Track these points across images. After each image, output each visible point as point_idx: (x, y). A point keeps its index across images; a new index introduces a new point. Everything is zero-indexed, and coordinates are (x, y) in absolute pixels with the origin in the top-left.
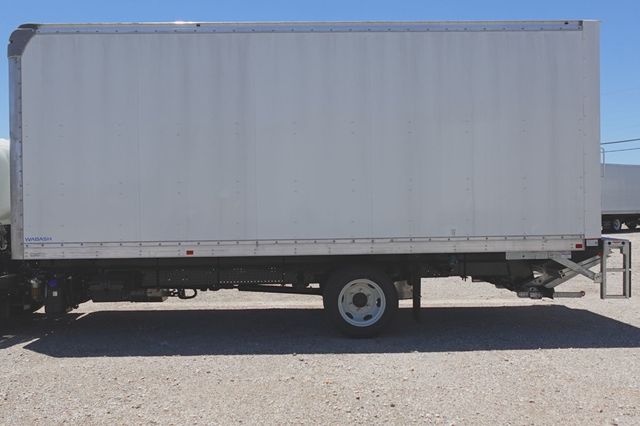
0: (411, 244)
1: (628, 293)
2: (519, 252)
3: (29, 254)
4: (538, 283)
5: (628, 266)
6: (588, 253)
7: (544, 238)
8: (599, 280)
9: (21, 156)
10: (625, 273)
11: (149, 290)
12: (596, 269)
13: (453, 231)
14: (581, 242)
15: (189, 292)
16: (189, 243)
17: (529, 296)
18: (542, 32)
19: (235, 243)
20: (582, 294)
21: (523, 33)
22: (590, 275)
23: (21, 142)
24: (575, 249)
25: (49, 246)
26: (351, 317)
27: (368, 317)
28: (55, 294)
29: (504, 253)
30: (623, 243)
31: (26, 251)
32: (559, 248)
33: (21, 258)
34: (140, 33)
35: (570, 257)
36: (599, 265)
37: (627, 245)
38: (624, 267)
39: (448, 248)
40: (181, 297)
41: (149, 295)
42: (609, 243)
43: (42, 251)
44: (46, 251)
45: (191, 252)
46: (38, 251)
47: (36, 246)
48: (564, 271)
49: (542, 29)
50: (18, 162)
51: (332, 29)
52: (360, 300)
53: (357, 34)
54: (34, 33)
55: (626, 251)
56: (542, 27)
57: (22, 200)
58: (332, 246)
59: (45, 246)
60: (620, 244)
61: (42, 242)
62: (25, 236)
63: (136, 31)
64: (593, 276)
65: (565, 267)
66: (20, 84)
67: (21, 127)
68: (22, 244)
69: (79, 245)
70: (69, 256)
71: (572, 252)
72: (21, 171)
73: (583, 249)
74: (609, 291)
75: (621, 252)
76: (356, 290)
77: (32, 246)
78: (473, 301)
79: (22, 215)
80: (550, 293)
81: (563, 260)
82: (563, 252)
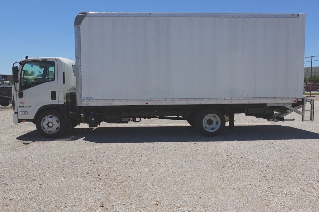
0: (231, 100)
1: (312, 119)
2: (272, 103)
3: (84, 104)
4: (276, 116)
5: (313, 109)
6: (298, 104)
7: (282, 98)
8: (302, 114)
9: (81, 65)
10: (311, 112)
11: (123, 119)
12: (300, 110)
13: (248, 95)
14: (296, 100)
15: (138, 119)
16: (147, 100)
17: (273, 121)
18: (284, 18)
19: (165, 100)
20: (293, 120)
21: (277, 19)
22: (299, 112)
23: (81, 60)
24: (293, 102)
25: (91, 101)
26: (207, 128)
27: (213, 129)
28: (93, 119)
29: (267, 104)
30: (311, 100)
31: (83, 103)
32: (287, 102)
33: (81, 106)
34: (127, 17)
35: (291, 105)
36: (302, 108)
37: (313, 101)
38: (311, 109)
39: (245, 102)
40: (134, 122)
41: (123, 121)
42: (306, 100)
43: (89, 103)
44: (91, 103)
45: (147, 103)
46: (88, 103)
47: (87, 101)
48: (288, 111)
49: (284, 17)
50: (80, 68)
51: (203, 16)
52: (210, 122)
53: (213, 18)
54: (85, 16)
55: (312, 103)
56: (283, 16)
57: (81, 83)
58: (201, 101)
59: (90, 100)
60: (310, 101)
61: (89, 99)
62: (83, 97)
63: (126, 16)
64: (299, 113)
65: (289, 109)
66: (80, 36)
67: (80, 54)
68: (82, 100)
69: (104, 100)
70: (100, 104)
71: (292, 103)
72: (81, 71)
73: (296, 102)
74: (305, 118)
75: (310, 103)
76: (208, 118)
77: (86, 101)
78: (243, 124)
79: (81, 88)
80: (282, 120)
81: (289, 107)
82: (288, 104)
